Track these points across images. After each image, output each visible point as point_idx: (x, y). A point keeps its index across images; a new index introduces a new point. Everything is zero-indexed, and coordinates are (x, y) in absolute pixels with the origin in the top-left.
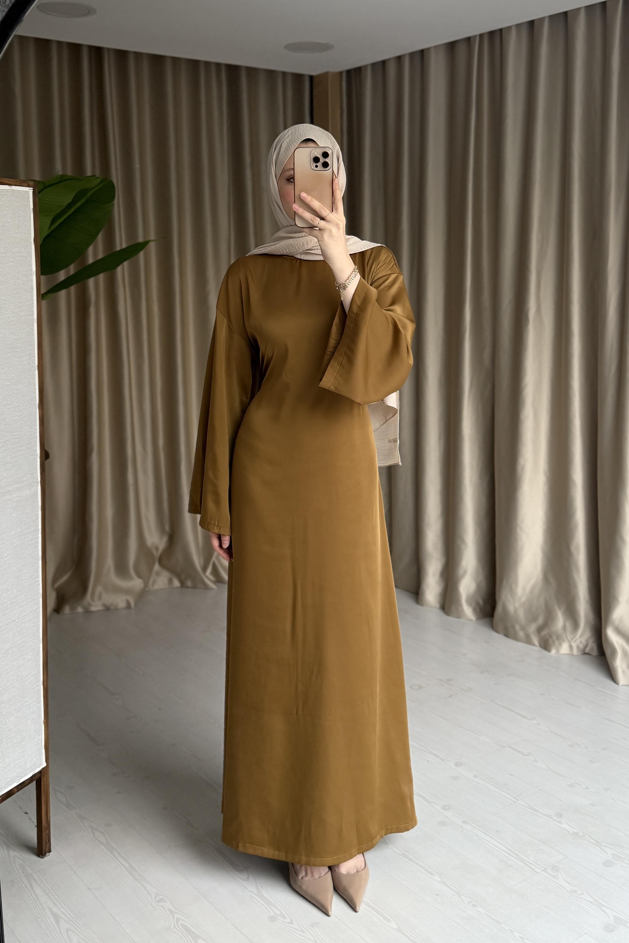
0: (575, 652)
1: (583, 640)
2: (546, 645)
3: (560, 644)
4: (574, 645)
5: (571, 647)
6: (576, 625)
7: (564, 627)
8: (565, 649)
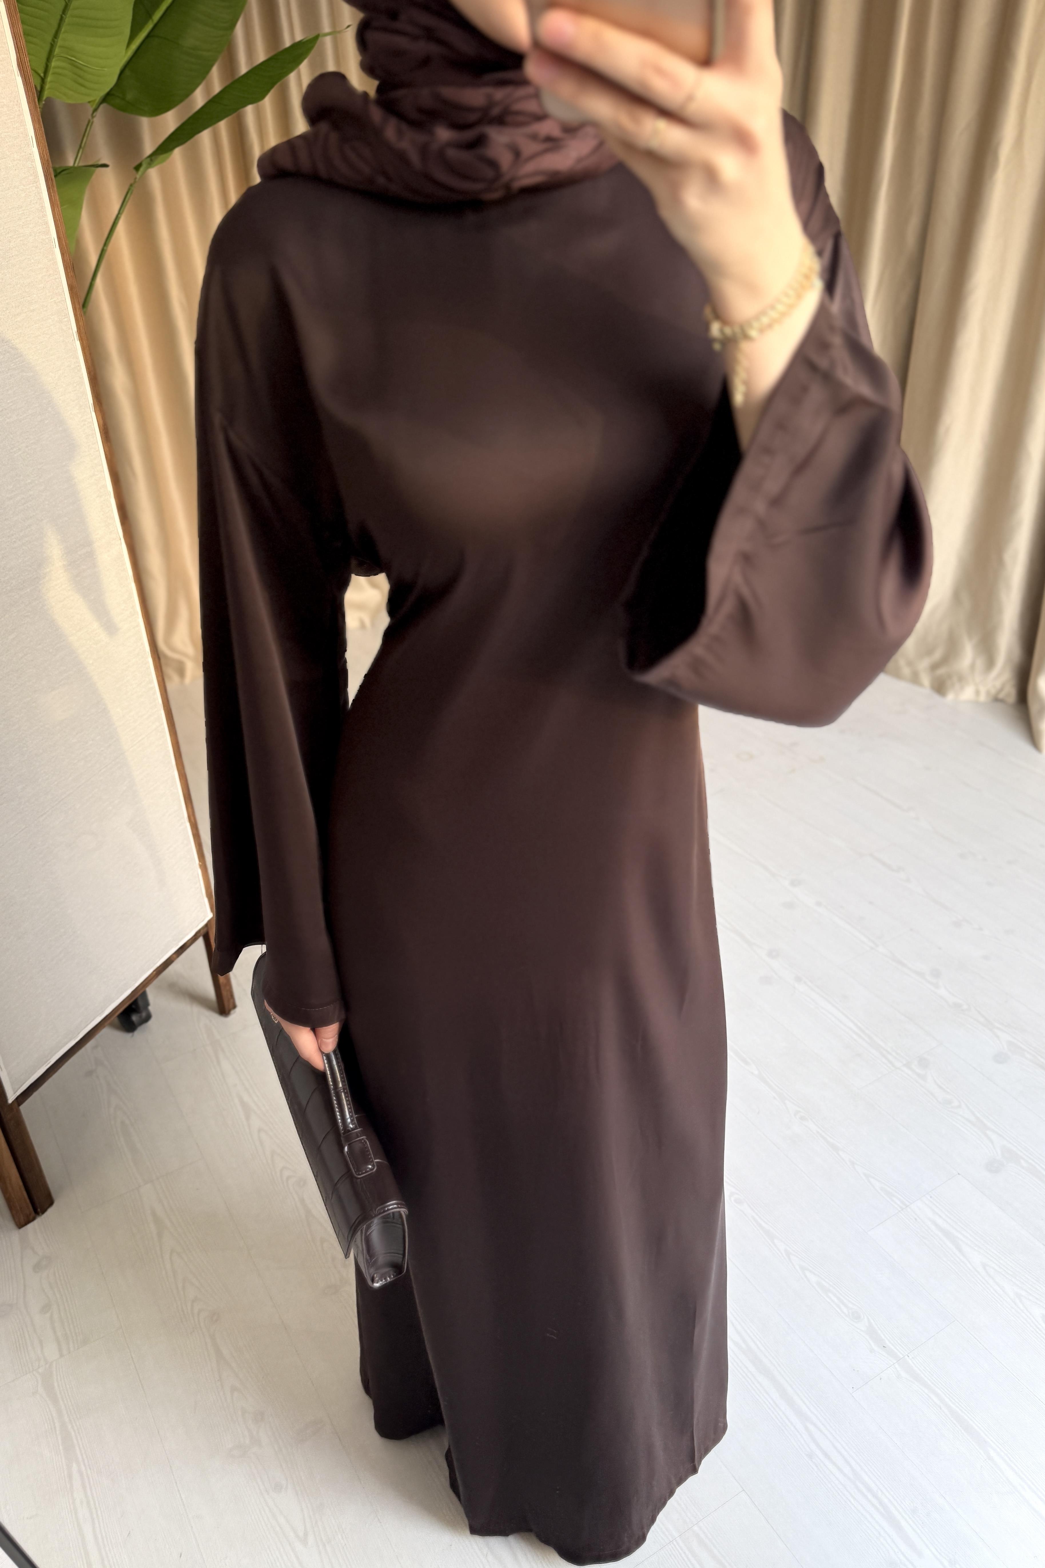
0: (983, 698)
1: (998, 684)
2: (940, 687)
3: (962, 688)
4: (983, 690)
5: (977, 693)
6: (990, 663)
7: (972, 666)
8: (968, 693)
